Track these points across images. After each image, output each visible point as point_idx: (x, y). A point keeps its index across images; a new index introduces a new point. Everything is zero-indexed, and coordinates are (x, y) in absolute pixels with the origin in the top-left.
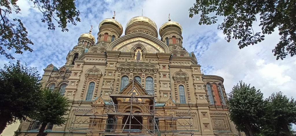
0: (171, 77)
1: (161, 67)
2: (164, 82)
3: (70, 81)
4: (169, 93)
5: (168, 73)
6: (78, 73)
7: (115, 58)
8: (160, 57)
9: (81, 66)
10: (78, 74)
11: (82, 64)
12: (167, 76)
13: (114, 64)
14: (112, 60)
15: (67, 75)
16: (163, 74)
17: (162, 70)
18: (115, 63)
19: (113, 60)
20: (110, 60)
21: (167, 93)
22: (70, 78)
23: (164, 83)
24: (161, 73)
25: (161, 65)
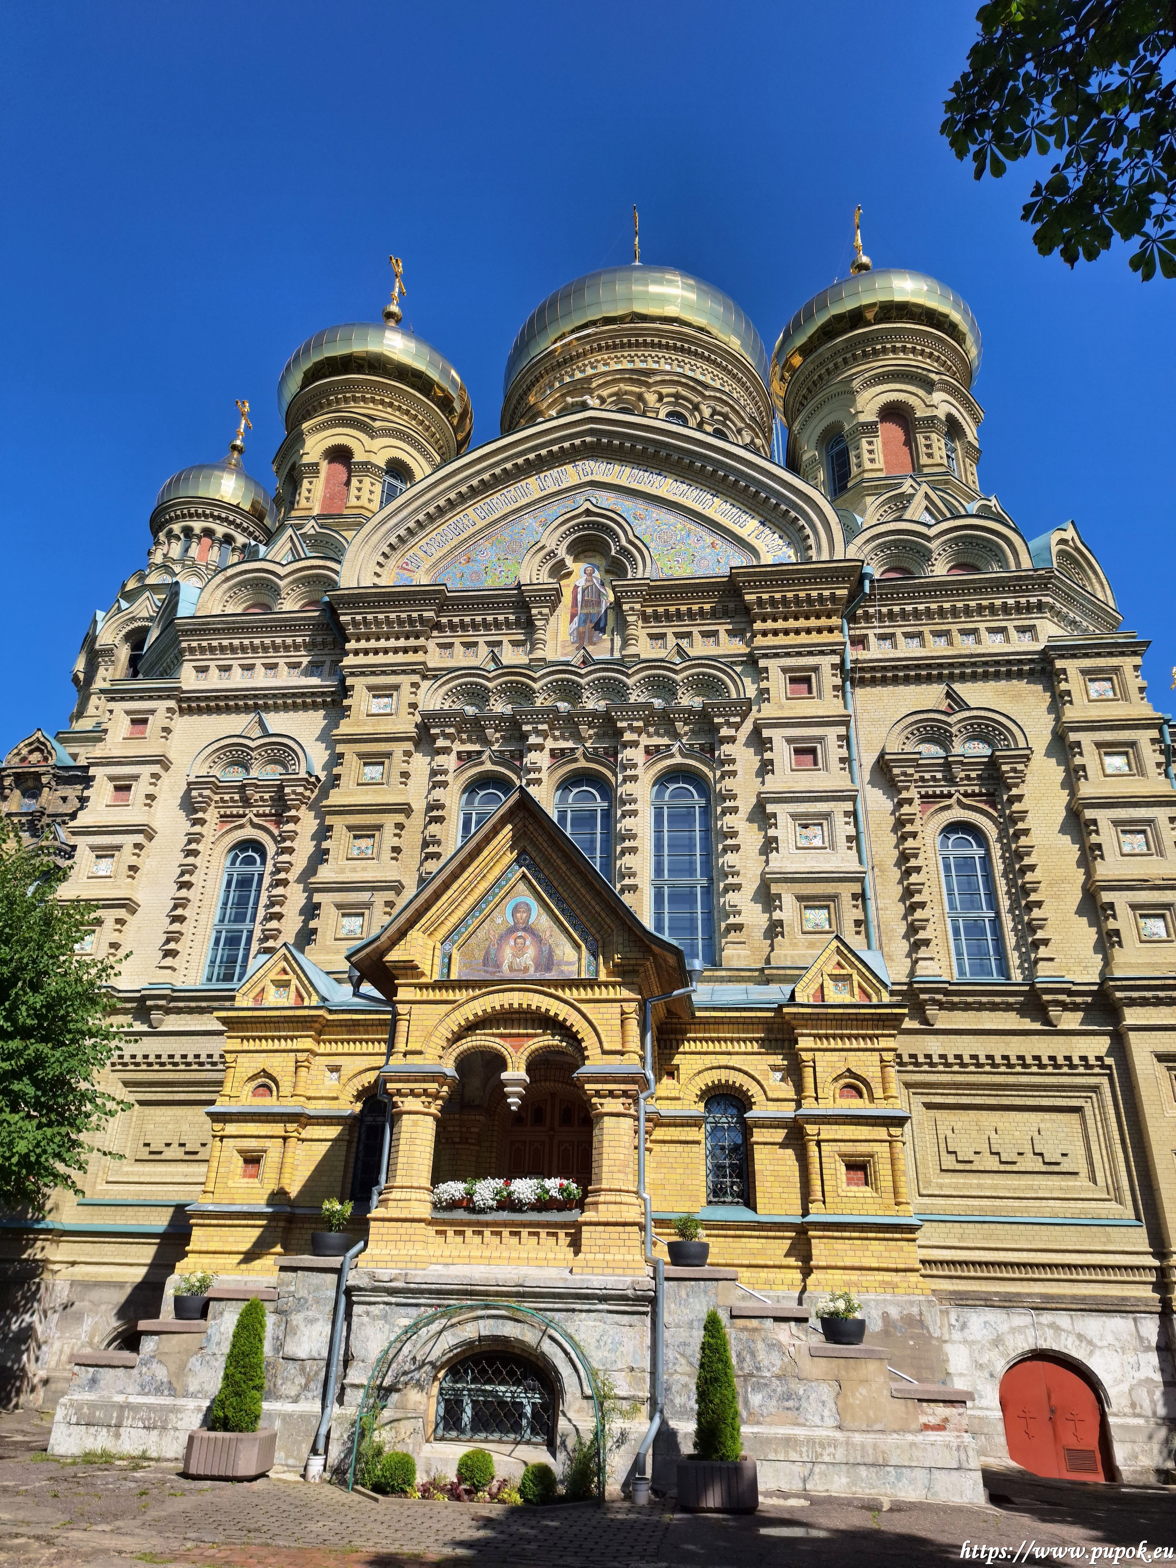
0: (867, 759)
1: (777, 682)
2: (802, 808)
3: (82, 842)
4: (846, 891)
5: (832, 733)
6: (136, 777)
7: (402, 643)
8: (760, 601)
9: (156, 722)
10: (140, 789)
11: (162, 706)
12: (834, 751)
13: (397, 687)
14: (381, 659)
15: (64, 799)
16: (789, 740)
17: (781, 707)
18: (405, 681)
19: (391, 658)
20: (371, 659)
21: (834, 898)
22: (84, 819)
23: (806, 815)
24: (777, 735)
25: (773, 665)
